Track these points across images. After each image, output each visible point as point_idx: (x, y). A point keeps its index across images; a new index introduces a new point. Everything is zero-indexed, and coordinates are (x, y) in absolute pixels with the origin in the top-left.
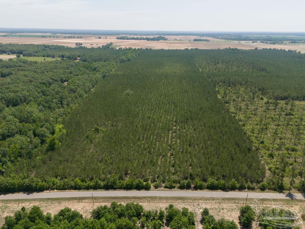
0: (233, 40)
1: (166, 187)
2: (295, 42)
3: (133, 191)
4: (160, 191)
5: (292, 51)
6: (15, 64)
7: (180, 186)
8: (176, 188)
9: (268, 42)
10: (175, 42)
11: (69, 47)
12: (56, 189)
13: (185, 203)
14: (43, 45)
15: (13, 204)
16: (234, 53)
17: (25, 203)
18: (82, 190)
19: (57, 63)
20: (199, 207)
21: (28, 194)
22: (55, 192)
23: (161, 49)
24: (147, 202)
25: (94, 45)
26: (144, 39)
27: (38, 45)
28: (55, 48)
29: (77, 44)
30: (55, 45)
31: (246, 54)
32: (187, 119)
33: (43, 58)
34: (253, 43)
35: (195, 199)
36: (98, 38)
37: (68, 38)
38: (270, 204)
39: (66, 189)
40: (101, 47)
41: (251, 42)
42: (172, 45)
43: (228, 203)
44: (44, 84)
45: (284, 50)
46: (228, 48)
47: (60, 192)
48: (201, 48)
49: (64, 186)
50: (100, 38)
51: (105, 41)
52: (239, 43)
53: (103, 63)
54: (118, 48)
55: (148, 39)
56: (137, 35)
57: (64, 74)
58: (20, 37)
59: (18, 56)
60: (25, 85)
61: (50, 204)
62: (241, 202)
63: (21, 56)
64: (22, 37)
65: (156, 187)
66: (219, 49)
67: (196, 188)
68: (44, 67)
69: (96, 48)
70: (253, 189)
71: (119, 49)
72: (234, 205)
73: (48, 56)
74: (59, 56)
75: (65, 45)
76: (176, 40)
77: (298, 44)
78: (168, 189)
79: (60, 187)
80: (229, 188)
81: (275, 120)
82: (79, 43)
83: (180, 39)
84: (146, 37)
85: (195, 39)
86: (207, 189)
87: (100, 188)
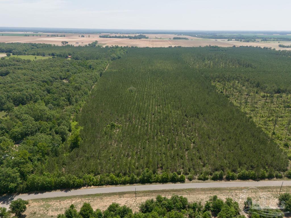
0: (210, 38)
1: (199, 179)
2: (266, 40)
3: (169, 184)
4: (195, 183)
5: (267, 48)
6: (10, 63)
7: (213, 178)
8: (209, 180)
9: (243, 40)
10: (156, 40)
11: (56, 45)
12: (93, 185)
13: (223, 194)
14: (30, 44)
15: (54, 202)
16: (215, 50)
17: (67, 201)
18: (119, 185)
19: (51, 61)
20: (237, 197)
21: (66, 191)
22: (93, 188)
23: (146, 47)
24: (187, 194)
25: (80, 43)
26: (126, 37)
27: (25, 44)
29: (63, 42)
30: (42, 43)
31: (226, 51)
32: (198, 114)
33: (34, 56)
34: (228, 40)
35: (231, 189)
37: (51, 36)
40: (88, 45)
41: (226, 40)
42: (155, 43)
43: (263, 192)
44: (46, 82)
45: (260, 47)
46: (208, 45)
47: (98, 188)
49: (100, 182)
50: (83, 36)
51: (89, 39)
52: (215, 41)
53: (96, 61)
54: (104, 46)
55: (130, 38)
57: (61, 72)
58: (3, 35)
59: (8, 55)
60: (27, 84)
61: (92, 200)
62: (274, 190)
63: (11, 54)
65: (190, 179)
66: (200, 46)
67: (228, 179)
68: (40, 66)
69: (83, 47)
70: (280, 177)
71: (106, 47)
72: (269, 193)
73: (38, 55)
74: (49, 55)
75: (52, 44)
76: (157, 38)
77: (269, 41)
78: (202, 181)
79: (97, 183)
80: (259, 178)
81: (277, 112)
82: (65, 41)
83: (160, 38)
84: (128, 36)
85: (174, 38)
86: (239, 179)
87: (137, 183)
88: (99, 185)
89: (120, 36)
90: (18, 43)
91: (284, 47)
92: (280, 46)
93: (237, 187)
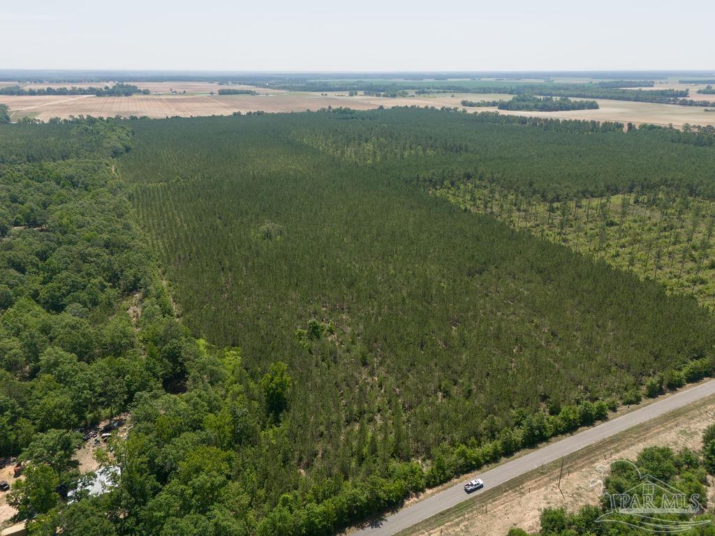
0: (305, 91)
1: (626, 403)
3: (582, 431)
4: (627, 413)
5: (448, 109)
7: (648, 393)
8: (644, 399)
9: (382, 93)
10: (171, 97)
13: (696, 419)
21: (375, 525)
22: (431, 494)
23: (172, 117)
26: (84, 92)
34: (351, 95)
41: (347, 94)
45: (433, 108)
46: (327, 107)
48: (270, 111)
52: (323, 97)
54: (45, 120)
55: (99, 93)
56: (41, 82)
61: (466, 523)
65: (614, 409)
66: (308, 110)
67: (673, 387)
71: (53, 121)
76: (175, 92)
77: (434, 95)
83: (182, 91)
84: (90, 88)
85: (222, 90)
86: (689, 383)
87: (518, 450)
88: (442, 483)
89: (65, 88)
91: (471, 105)
92: (464, 103)
93: (703, 399)
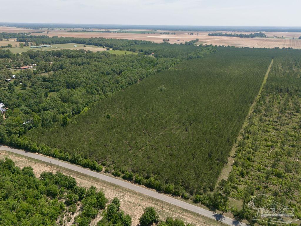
1: (113, 174)
4: (107, 175)
8: (120, 177)
11: (155, 42)
12: (42, 153)
17: (18, 158)
18: (56, 159)
21: (26, 152)
25: (181, 41)
26: (237, 36)
28: (142, 44)
29: (164, 40)
36: (190, 34)
38: (187, 216)
39: (47, 155)
43: (149, 202)
47: (43, 156)
49: (47, 152)
50: (192, 34)
51: (194, 37)
55: (241, 36)
56: (234, 31)
58: (126, 32)
59: (108, 49)
63: (111, 49)
64: (127, 33)
65: (106, 171)
67: (136, 182)
70: (186, 198)
74: (139, 51)
75: (152, 41)
76: (276, 37)
78: (113, 176)
79: (45, 152)
80: (163, 191)
82: (166, 39)
83: (282, 36)
84: (241, 34)
86: (144, 186)
90: (126, 39)
